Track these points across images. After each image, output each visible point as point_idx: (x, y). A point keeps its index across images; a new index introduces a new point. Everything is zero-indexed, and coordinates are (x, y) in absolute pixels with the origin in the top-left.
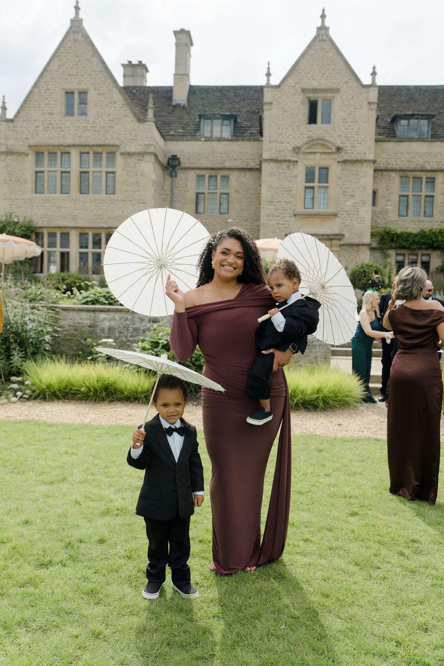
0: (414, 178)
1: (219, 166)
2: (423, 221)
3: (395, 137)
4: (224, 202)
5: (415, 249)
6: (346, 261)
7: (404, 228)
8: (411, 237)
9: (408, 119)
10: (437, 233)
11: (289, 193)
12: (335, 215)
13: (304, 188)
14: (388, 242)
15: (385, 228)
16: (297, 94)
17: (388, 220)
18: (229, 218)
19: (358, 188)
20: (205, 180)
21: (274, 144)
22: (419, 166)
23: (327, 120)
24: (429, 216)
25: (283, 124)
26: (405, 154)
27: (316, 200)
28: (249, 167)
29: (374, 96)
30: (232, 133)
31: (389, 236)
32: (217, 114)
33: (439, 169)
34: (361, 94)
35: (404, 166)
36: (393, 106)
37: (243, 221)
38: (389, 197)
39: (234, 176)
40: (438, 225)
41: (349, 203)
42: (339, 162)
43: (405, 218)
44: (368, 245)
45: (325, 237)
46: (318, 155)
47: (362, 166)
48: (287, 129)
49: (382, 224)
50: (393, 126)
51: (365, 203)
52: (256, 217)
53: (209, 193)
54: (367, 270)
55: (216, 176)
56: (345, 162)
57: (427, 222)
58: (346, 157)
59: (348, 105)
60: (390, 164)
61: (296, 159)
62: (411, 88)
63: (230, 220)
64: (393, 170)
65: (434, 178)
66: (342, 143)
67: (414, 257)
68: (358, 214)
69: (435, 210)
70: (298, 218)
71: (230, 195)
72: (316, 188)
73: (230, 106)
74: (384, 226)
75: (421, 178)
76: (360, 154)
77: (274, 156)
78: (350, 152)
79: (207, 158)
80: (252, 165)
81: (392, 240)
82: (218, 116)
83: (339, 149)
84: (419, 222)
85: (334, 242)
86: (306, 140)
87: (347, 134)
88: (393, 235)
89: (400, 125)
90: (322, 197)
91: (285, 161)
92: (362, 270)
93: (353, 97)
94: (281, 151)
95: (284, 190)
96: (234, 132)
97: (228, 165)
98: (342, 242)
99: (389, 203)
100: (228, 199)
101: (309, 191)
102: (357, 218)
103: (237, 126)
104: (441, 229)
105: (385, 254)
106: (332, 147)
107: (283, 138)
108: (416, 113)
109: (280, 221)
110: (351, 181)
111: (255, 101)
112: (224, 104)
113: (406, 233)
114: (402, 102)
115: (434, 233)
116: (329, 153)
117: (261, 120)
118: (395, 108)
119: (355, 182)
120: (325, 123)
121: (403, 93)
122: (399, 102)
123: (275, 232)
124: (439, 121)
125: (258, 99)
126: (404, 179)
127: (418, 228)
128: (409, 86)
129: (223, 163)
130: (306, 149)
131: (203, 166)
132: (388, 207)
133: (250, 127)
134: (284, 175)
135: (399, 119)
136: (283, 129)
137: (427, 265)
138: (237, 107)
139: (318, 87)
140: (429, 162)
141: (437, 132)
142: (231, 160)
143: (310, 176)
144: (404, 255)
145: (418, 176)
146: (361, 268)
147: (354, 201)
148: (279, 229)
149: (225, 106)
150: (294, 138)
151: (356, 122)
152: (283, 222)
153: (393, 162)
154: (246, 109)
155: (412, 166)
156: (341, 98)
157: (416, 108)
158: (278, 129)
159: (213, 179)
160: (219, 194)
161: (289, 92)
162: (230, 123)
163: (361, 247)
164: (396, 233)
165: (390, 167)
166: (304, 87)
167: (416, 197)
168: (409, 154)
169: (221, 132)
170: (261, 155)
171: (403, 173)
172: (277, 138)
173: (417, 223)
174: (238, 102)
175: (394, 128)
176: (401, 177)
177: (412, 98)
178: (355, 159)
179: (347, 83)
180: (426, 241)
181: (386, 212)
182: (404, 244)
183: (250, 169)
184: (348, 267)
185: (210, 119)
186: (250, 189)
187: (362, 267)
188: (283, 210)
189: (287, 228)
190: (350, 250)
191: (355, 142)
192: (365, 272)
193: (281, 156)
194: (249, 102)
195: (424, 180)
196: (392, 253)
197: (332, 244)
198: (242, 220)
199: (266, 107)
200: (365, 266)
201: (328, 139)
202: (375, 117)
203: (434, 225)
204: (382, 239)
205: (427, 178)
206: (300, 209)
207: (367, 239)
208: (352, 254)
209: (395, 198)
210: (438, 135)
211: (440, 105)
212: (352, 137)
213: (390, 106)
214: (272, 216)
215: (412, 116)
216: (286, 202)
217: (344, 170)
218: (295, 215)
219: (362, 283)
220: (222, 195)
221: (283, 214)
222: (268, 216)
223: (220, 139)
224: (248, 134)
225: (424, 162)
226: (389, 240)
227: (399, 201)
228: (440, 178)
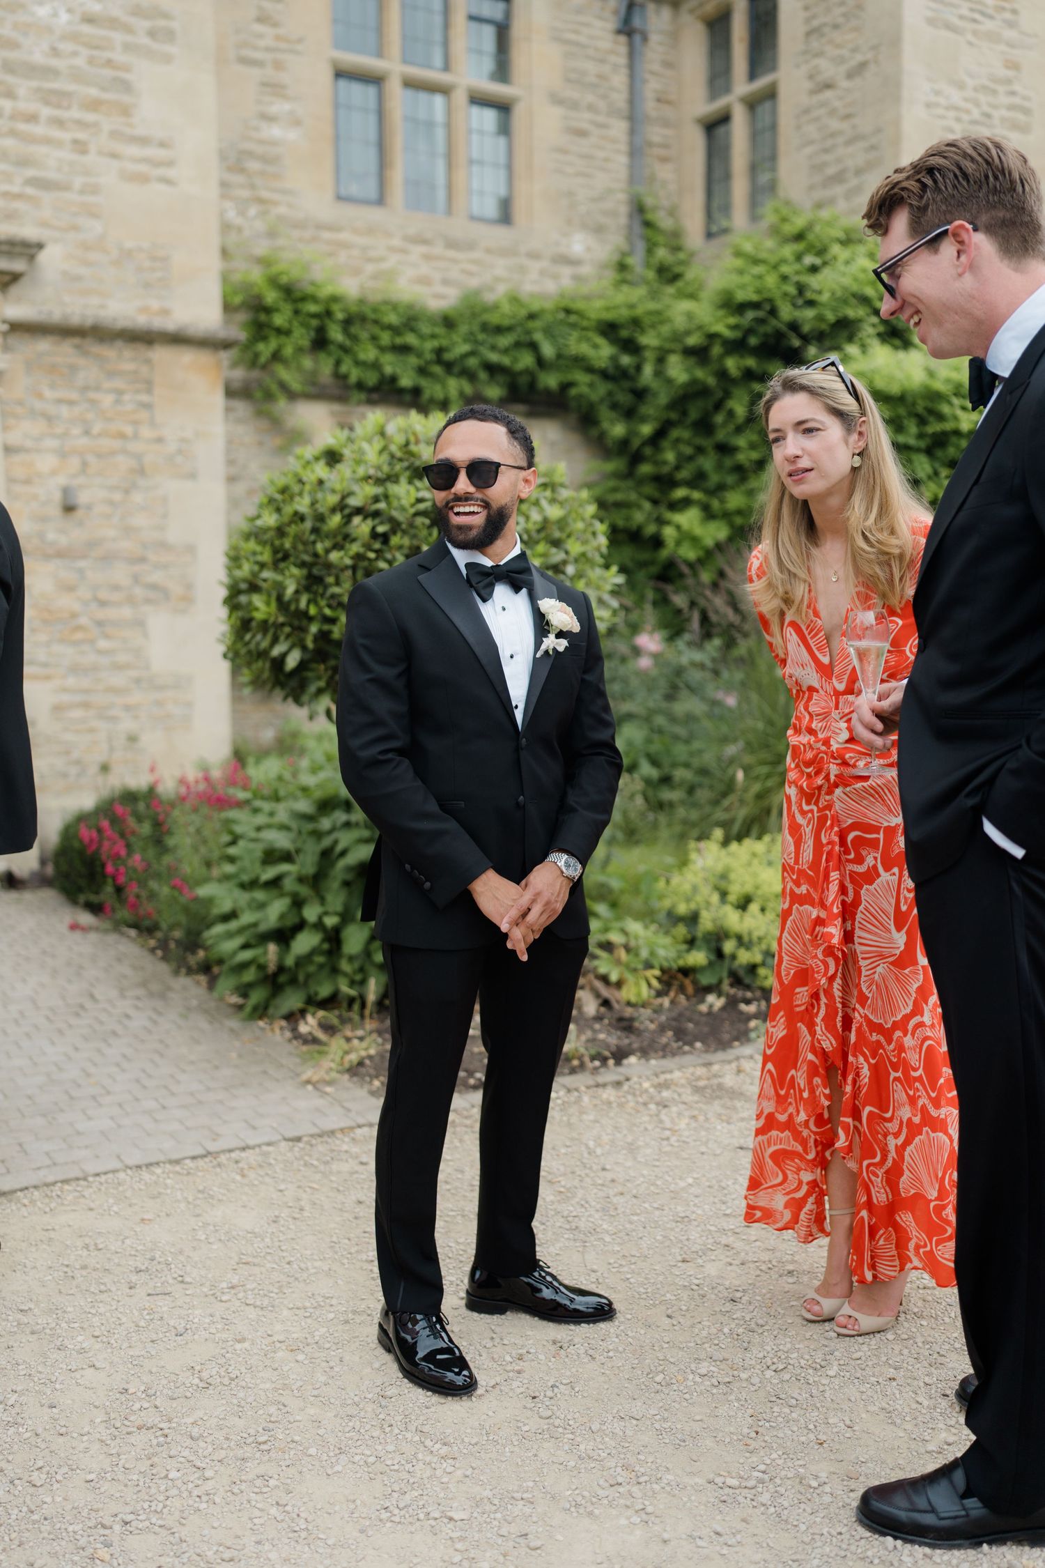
2: (470, 246)
6: (63, 454)
7: (376, 276)
8: (426, 329)
10: (550, 315)
14: (297, 355)
15: (269, 261)
17: (282, 210)
24: (493, 221)
31: (297, 313)
38: (278, 65)
40: (546, 273)
41: (51, 13)
43: (374, 215)
44: (207, 344)
51: (170, 36)
57: (489, 251)
68: (126, 111)
69: (521, 188)
74: (265, 247)
81: (319, 341)
84: (452, 244)
88: (324, 306)
98: (18, 310)
99: (279, 107)
102: (115, 135)
104: (565, 297)
105: (276, 423)
113: (391, 304)
115: (533, 316)
127: (445, 282)
132: (276, 132)
147: (88, 3)
163: (161, 354)
164: (339, 301)
167: (424, 98)
173: (438, 249)
180: (505, 360)
181: (264, 159)
182: (390, 364)
184: (83, 498)
190: (88, 371)
196: (314, 416)
203: (522, 270)
204: (262, 323)
208: (104, 399)
209: (311, 81)
226: (301, 337)
227: (336, 106)
228: (539, 3)
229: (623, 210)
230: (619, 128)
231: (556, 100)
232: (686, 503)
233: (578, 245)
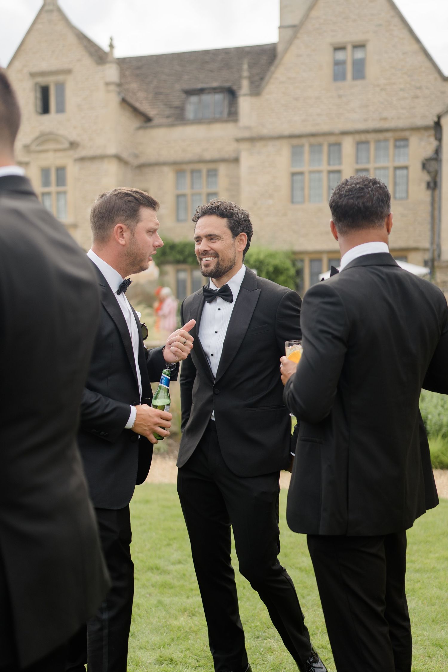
0: (193, 172)
3: (182, 119)
7: (184, 237)
9: (198, 95)
12: (74, 226)
16: (26, 78)
17: (164, 226)
22: (197, 156)
23: (61, 109)
26: (179, 141)
27: (54, 209)
33: (220, 158)
34: (97, 73)
35: (178, 157)
38: (163, 197)
42: (75, 160)
43: (183, 224)
46: (51, 154)
47: (103, 163)
56: (82, 159)
58: (83, 153)
60: (161, 156)
61: (28, 159)
64: (165, 164)
65: (216, 170)
66: (77, 136)
72: (54, 194)
75: (200, 171)
76: (99, 147)
78: (87, 146)
83: (73, 145)
86: (37, 134)
93: (88, 77)
101: (46, 197)
105: (163, 269)
106: (64, 142)
110: (92, 183)
113: (182, 243)
116: (64, 150)
119: (96, 184)
120: (60, 112)
121: (219, 58)
126: (179, 173)
130: (36, 146)
139: (48, 69)
140: (208, 149)
143: (45, 178)
145: (195, 169)
151: (92, 109)
156: (74, 80)
166: (32, 71)
167: (196, 196)
168: (183, 141)
171: (178, 166)
175: (183, 107)
176: (175, 172)
177: (227, 65)
178: (94, 154)
179: (80, 60)
201: (61, 133)
205: (208, 170)
209: (171, 199)
212: (89, 128)
215: (201, 91)
217: (84, 169)
225: (202, 150)
227: (177, 202)
228: (222, 169)
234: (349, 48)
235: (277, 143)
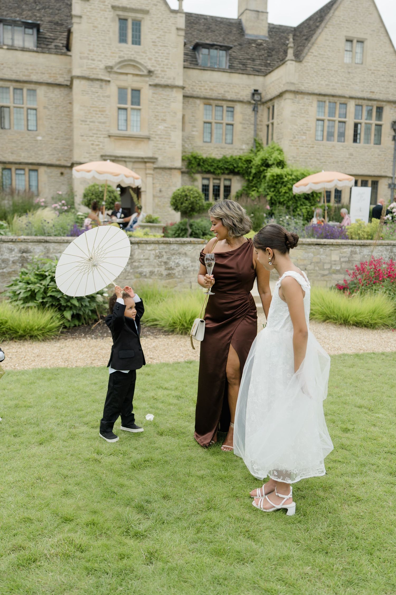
0: (217, 106)
1: (24, 78)
2: (225, 148)
3: (197, 65)
4: (32, 118)
5: (219, 174)
6: (159, 184)
7: (209, 154)
8: (215, 162)
9: (208, 48)
10: (237, 159)
11: (102, 113)
12: (148, 138)
13: (117, 109)
14: (195, 167)
15: (192, 153)
16: (107, 10)
17: (195, 145)
18: (38, 135)
19: (169, 112)
20: (9, 93)
21: (85, 61)
22: (220, 95)
23: (137, 41)
24: (229, 144)
25: (93, 40)
26: (208, 83)
27: (129, 123)
28: (57, 82)
29: (181, 22)
30: (36, 44)
31: (196, 161)
32: (18, 21)
33: (238, 99)
34: (169, 19)
35: (207, 94)
36: (194, 33)
37: (53, 140)
38: (195, 123)
39: (41, 91)
40: (238, 152)
41: (161, 127)
42: (150, 85)
43: (209, 144)
44: (179, 169)
45: (140, 160)
46: (130, 77)
47: (172, 91)
48: (98, 46)
49: (189, 148)
50: (195, 54)
51: (176, 128)
52: (67, 136)
53: (14, 107)
54: (188, 194)
55: (22, 89)
56: (156, 86)
57: (228, 149)
58: (157, 81)
59: (158, 29)
60: (194, 91)
61: (108, 79)
62: (208, 17)
63: (39, 138)
64: (198, 98)
65: (233, 108)
66: (153, 66)
67: (217, 181)
68: (170, 139)
69: (234, 138)
70: (112, 139)
71: (38, 110)
72: (129, 110)
73: (30, 13)
74: (191, 151)
75: (222, 107)
76: (169, 79)
77: (86, 74)
78: (160, 76)
79: (10, 68)
80: (60, 80)
81: (199, 165)
82: (19, 23)
83: (150, 73)
84: (222, 148)
85: (148, 165)
86: (118, 60)
87: (157, 58)
88: (200, 160)
89: (202, 54)
90: (135, 119)
91: (98, 80)
92: (183, 194)
93: (162, 20)
94: (92, 68)
95: (98, 109)
96: (38, 43)
97: (34, 78)
98: (155, 166)
99: (195, 129)
100: (36, 115)
101: (122, 112)
102: (169, 142)
103: (40, 36)
104: (240, 156)
105: (192, 177)
106: (143, 69)
107: (94, 55)
108: (215, 43)
109: (95, 141)
110: (163, 106)
111: (57, 11)
112: (23, 10)
113: (211, 158)
114: (201, 31)
115: (234, 160)
116: (141, 76)
117: (69, 32)
118: (195, 36)
119: (166, 107)
120: (136, 44)
121: (201, 22)
122: (198, 30)
123: (90, 153)
124: (235, 54)
125: (59, 10)
126: (208, 106)
127: (221, 154)
128: (206, 16)
129: (29, 76)
130: (118, 69)
131: (6, 77)
132: (194, 133)
133: (54, 39)
134: (97, 95)
135: (201, 47)
136: (94, 45)
137: (228, 189)
138: (38, 15)
139: (128, 6)
140: (229, 92)
141: (233, 63)
142: (37, 73)
143: (122, 97)
144: (208, 179)
145: (220, 105)
146: (182, 192)
147: (166, 125)
148: (94, 149)
149: (25, 13)
150: (106, 56)
151: (165, 46)
152: (97, 143)
153: (198, 90)
154: (47, 19)
155: (214, 95)
156: (151, 20)
157: (214, 38)
158: (89, 45)
159: (18, 92)
160: (25, 109)
161: (99, 7)
162: (33, 32)
163: (173, 171)
164: (202, 158)
165: (195, 94)
166: (114, 4)
167: (219, 125)
168: (211, 82)
169: (24, 41)
170: (70, 71)
171: (207, 100)
172: (88, 54)
173: (219, 149)
174: (39, 10)
175: (196, 56)
176: (205, 104)
177: (209, 28)
178: (166, 83)
179: (156, 5)
180: (229, 167)
181: (192, 137)
182: (209, 168)
183: (59, 85)
184: (162, 190)
185: (11, 25)
186: (59, 106)
187: (184, 191)
188: (97, 130)
189: (102, 149)
190: (163, 173)
191: (165, 67)
192: (186, 195)
193: (93, 74)
194: (51, 11)
195: (225, 108)
196: (199, 177)
197: (146, 166)
198: (52, 138)
199: (75, 20)
200: (186, 190)
201: (140, 61)
202: (183, 44)
203: (234, 151)
204: (190, 163)
205: (228, 107)
206: (114, 131)
207: (178, 163)
208: (165, 177)
209: (200, 124)
210: (234, 66)
211: (234, 38)
212: (162, 61)
213: (191, 33)
214: (87, 136)
215: (212, 46)
216: (100, 123)
217: (156, 94)
218: (109, 136)
219: (185, 206)
220: (29, 111)
221: (97, 134)
222: (82, 136)
223: (23, 50)
224: (52, 46)
225: (225, 92)
226: (196, 164)
227: (204, 128)
228: (238, 108)
229: (253, 141)
230: (252, 127)
231: (241, 123)
232: (254, 190)
233: (244, 147)
234: (355, 42)
235: (311, 97)
